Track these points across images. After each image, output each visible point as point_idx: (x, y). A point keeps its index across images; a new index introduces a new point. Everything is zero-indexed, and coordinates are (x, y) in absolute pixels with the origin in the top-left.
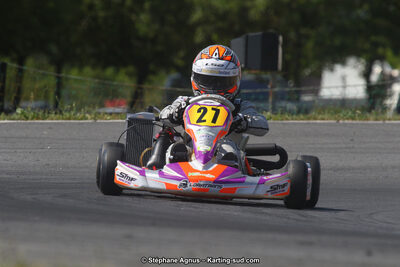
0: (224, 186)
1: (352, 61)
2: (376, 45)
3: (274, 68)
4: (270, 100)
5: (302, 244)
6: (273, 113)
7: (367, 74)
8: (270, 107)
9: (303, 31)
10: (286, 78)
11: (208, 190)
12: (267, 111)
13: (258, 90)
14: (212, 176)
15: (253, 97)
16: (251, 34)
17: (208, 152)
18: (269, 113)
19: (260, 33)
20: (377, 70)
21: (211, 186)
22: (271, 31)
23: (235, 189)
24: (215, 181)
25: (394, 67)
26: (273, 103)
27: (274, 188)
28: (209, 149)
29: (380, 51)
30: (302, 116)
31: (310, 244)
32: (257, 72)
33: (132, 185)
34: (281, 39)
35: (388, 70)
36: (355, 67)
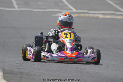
0: (78, 58)
11: (73, 60)
14: (74, 55)
17: (71, 48)
21: (75, 59)
23: (82, 59)
24: (76, 57)
27: (93, 59)
28: (72, 46)
33: (48, 59)
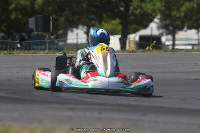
1: (80, 27)
2: (91, 20)
4: (47, 45)
6: (48, 51)
7: (87, 33)
8: (47, 48)
9: (58, 13)
10: (52, 35)
12: (46, 50)
13: (42, 41)
15: (40, 43)
16: (38, 16)
19: (42, 15)
22: (46, 14)
26: (49, 46)
29: (93, 22)
32: (41, 33)
34: (51, 18)
36: (82, 29)
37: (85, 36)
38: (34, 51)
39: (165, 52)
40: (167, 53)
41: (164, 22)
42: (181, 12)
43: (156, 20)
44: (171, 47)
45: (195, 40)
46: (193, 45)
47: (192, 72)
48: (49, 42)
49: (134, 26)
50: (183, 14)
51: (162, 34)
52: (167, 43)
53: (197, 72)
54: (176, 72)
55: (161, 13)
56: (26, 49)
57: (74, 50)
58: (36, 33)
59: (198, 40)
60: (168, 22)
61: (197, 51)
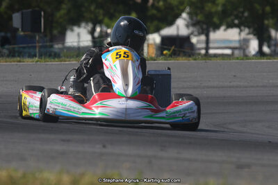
1: (83, 24)
3: (39, 31)
4: (38, 51)
5: (63, 140)
6: (39, 58)
7: (92, 32)
8: (37, 55)
10: (46, 36)
12: (35, 56)
16: (24, 11)
18: (37, 59)
19: (30, 10)
20: (98, 29)
22: (37, 9)
25: (108, 27)
29: (100, 18)
30: (56, 59)
31: (68, 141)
32: (26, 33)
34: (42, 13)
35: (105, 29)
36: (85, 28)
37: (89, 37)
38: (18, 59)
39: (195, 59)
40: (198, 61)
41: (195, 18)
42: (217, 5)
43: (184, 15)
44: (203, 52)
45: (235, 41)
46: (233, 49)
47: (230, 87)
48: (41, 47)
49: (155, 23)
50: (220, 8)
51: (192, 33)
52: (199, 46)
53: (237, 87)
54: (208, 87)
55: (190, 6)
56: (8, 56)
57: (73, 57)
58: (22, 33)
59: (240, 41)
60: (199, 17)
61: (237, 59)
